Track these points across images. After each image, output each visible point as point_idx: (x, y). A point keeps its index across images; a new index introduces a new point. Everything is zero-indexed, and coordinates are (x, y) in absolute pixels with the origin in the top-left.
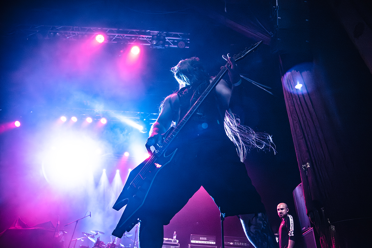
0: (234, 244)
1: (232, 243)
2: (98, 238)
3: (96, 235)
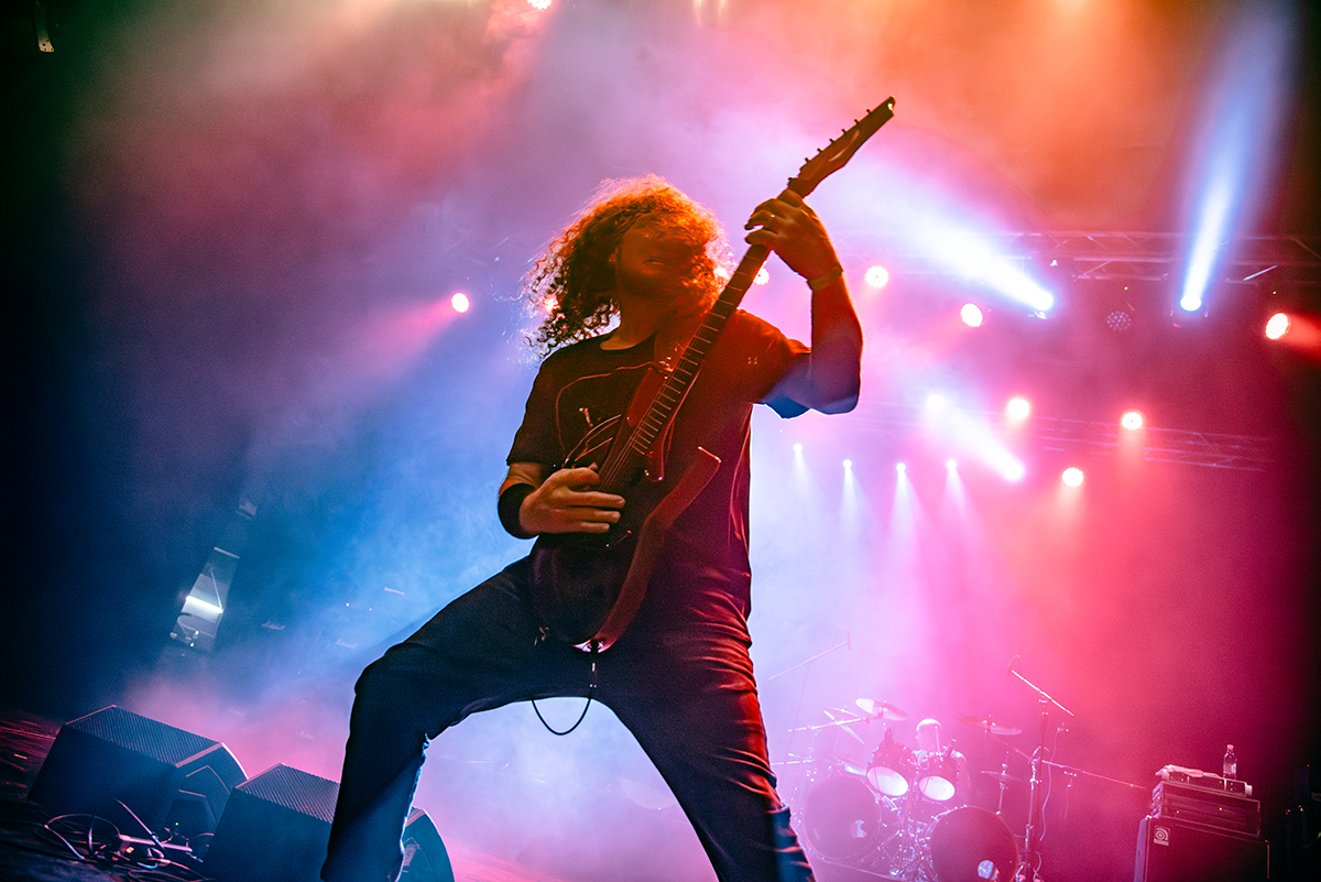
2: (886, 732)
3: (875, 718)
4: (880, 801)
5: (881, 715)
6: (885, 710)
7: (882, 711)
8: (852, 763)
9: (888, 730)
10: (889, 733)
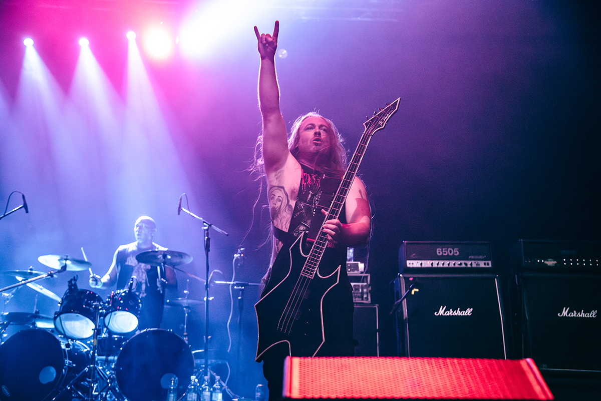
0: (560, 262)
1: (550, 263)
2: (70, 282)
3: (59, 272)
4: (68, 346)
5: (64, 268)
6: (68, 262)
7: (66, 264)
8: (43, 318)
9: (71, 280)
10: (73, 282)
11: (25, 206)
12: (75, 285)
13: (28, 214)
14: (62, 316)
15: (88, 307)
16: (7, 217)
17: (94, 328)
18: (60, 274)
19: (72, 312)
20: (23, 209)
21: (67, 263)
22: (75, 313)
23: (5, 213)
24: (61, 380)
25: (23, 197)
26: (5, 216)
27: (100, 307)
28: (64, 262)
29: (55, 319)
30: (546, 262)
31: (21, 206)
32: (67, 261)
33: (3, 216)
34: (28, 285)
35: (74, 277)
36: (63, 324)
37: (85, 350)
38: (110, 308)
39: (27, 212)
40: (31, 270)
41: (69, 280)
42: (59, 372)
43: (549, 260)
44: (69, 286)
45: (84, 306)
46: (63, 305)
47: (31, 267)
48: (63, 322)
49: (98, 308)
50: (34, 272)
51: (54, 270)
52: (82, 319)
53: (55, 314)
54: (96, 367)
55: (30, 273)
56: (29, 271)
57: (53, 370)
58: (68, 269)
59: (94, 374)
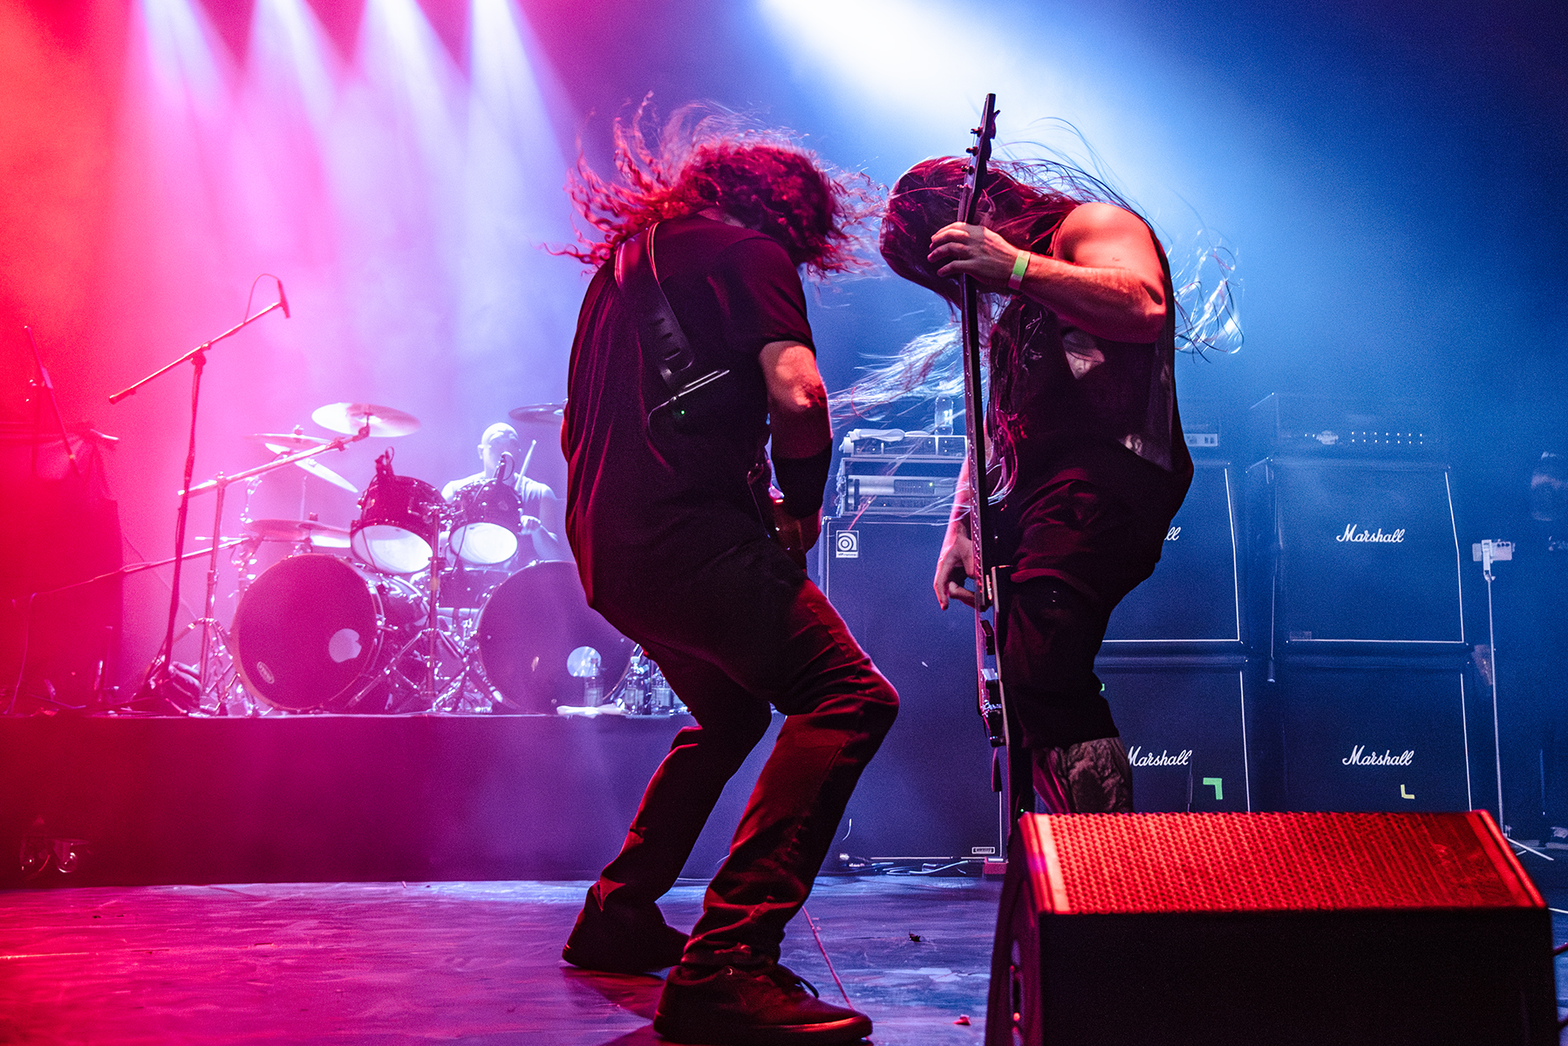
0: (1344, 439)
1: (1328, 438)
2: (378, 460)
3: (355, 439)
4: (381, 589)
5: (365, 432)
6: (374, 420)
7: (368, 424)
8: (325, 529)
9: (382, 456)
10: (385, 462)
11: (284, 304)
12: (389, 468)
13: (288, 320)
14: (367, 530)
15: (417, 514)
16: (249, 325)
17: (431, 555)
18: (358, 443)
19: (386, 524)
20: (281, 309)
21: (370, 422)
22: (391, 524)
23: (246, 318)
24: (372, 657)
25: (280, 286)
26: (245, 324)
27: (441, 515)
28: (364, 421)
29: (352, 534)
30: (1319, 438)
31: (274, 304)
32: (371, 417)
33: (241, 324)
34: (297, 463)
35: (387, 453)
36: (368, 545)
37: (412, 596)
38: (460, 517)
39: (288, 315)
40: (298, 432)
41: (377, 457)
42: (365, 641)
43: (1324, 433)
44: (378, 469)
45: (410, 512)
46: (367, 508)
47: (297, 427)
48: (368, 541)
49: (438, 516)
50: (302, 437)
51: (344, 436)
52: (405, 536)
53: (353, 524)
54: (438, 634)
55: (295, 439)
56: (293, 436)
57: (352, 635)
58: (372, 434)
59: (435, 646)
